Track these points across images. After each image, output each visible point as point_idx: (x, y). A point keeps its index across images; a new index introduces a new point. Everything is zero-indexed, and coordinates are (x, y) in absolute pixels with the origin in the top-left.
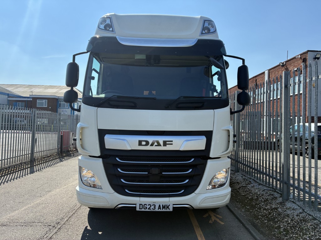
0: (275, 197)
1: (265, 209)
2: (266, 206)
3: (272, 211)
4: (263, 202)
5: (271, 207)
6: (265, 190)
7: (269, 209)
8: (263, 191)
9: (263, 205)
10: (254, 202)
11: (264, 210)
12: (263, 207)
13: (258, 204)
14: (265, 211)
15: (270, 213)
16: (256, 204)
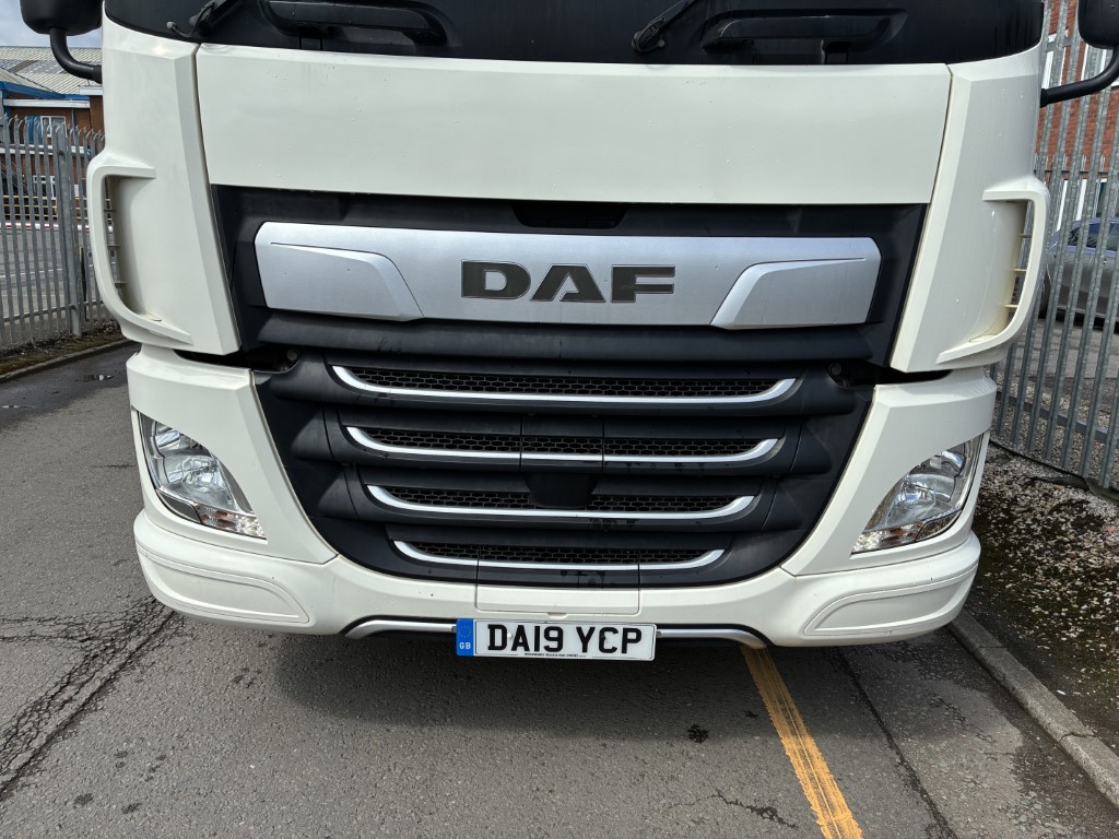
0: (1090, 518)
1: (1052, 573)
2: (1060, 559)
3: (1094, 585)
4: (1038, 537)
5: (1083, 562)
6: (1036, 478)
7: (1076, 575)
8: (1028, 484)
9: (1039, 553)
10: (995, 536)
11: (1047, 574)
12: (1041, 564)
13: (1017, 547)
14: (1055, 583)
15: (1083, 596)
16: (1006, 545)
